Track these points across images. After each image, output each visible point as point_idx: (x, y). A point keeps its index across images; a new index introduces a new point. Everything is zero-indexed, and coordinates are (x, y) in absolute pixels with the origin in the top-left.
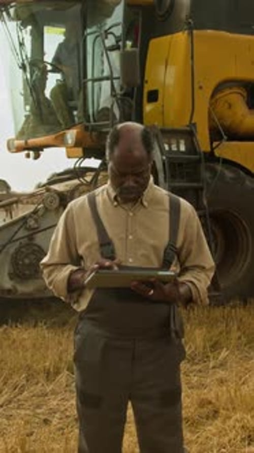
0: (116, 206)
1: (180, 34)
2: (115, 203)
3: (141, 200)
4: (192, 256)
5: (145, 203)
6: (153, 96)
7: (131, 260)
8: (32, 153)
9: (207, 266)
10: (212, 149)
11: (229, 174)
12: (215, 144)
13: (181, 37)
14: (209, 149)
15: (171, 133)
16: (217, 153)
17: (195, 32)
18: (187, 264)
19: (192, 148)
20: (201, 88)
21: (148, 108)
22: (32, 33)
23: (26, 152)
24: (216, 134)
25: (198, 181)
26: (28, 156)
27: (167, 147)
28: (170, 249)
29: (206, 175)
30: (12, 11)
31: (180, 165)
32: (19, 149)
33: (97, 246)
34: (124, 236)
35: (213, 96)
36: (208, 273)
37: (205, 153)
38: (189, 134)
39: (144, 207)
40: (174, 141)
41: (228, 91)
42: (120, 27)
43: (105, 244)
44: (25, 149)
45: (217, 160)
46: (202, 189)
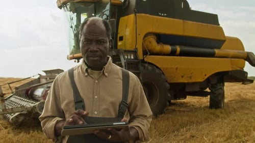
0: (86, 76)
1: (132, 15)
2: (86, 74)
3: (103, 72)
4: (137, 109)
5: (106, 74)
6: (121, 39)
7: (96, 113)
8: (76, 60)
9: (148, 115)
10: (144, 58)
11: (150, 68)
12: (145, 56)
13: (132, 16)
14: (142, 58)
15: (128, 52)
16: (145, 60)
17: (137, 14)
18: (135, 114)
19: (136, 57)
20: (139, 35)
21: (120, 43)
22: (77, 16)
23: (74, 60)
24: (145, 53)
25: (138, 70)
26: (75, 61)
27: (126, 57)
28: (123, 104)
29: (142, 68)
30: (68, 6)
31: (131, 64)
32: (71, 59)
33: (73, 104)
34: (91, 96)
35: (144, 38)
36: (148, 120)
37: (141, 60)
38: (135, 52)
39: (106, 76)
40: (129, 55)
41: (149, 37)
42: (108, 11)
43: (79, 101)
44: (74, 58)
45: (146, 62)
46: (140, 73)
